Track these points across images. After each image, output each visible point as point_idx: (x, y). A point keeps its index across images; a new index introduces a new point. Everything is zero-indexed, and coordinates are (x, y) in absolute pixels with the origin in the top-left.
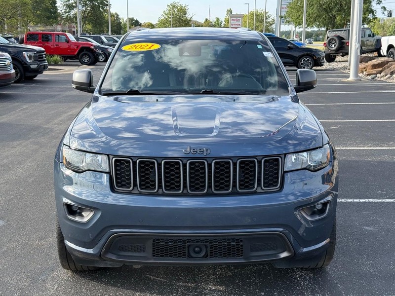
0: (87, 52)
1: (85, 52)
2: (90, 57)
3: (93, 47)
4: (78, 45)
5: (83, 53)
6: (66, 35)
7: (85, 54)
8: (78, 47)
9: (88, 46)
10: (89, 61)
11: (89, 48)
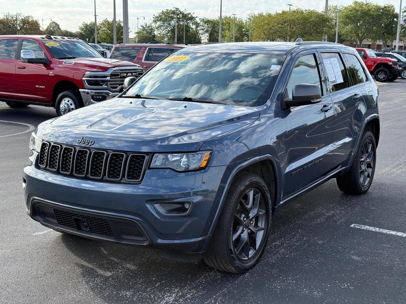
0: (384, 69)
1: (382, 68)
2: (386, 74)
3: (391, 64)
4: (376, 61)
5: (380, 69)
6: (364, 51)
7: (382, 71)
8: (375, 62)
9: (386, 62)
10: (384, 78)
11: (387, 63)
